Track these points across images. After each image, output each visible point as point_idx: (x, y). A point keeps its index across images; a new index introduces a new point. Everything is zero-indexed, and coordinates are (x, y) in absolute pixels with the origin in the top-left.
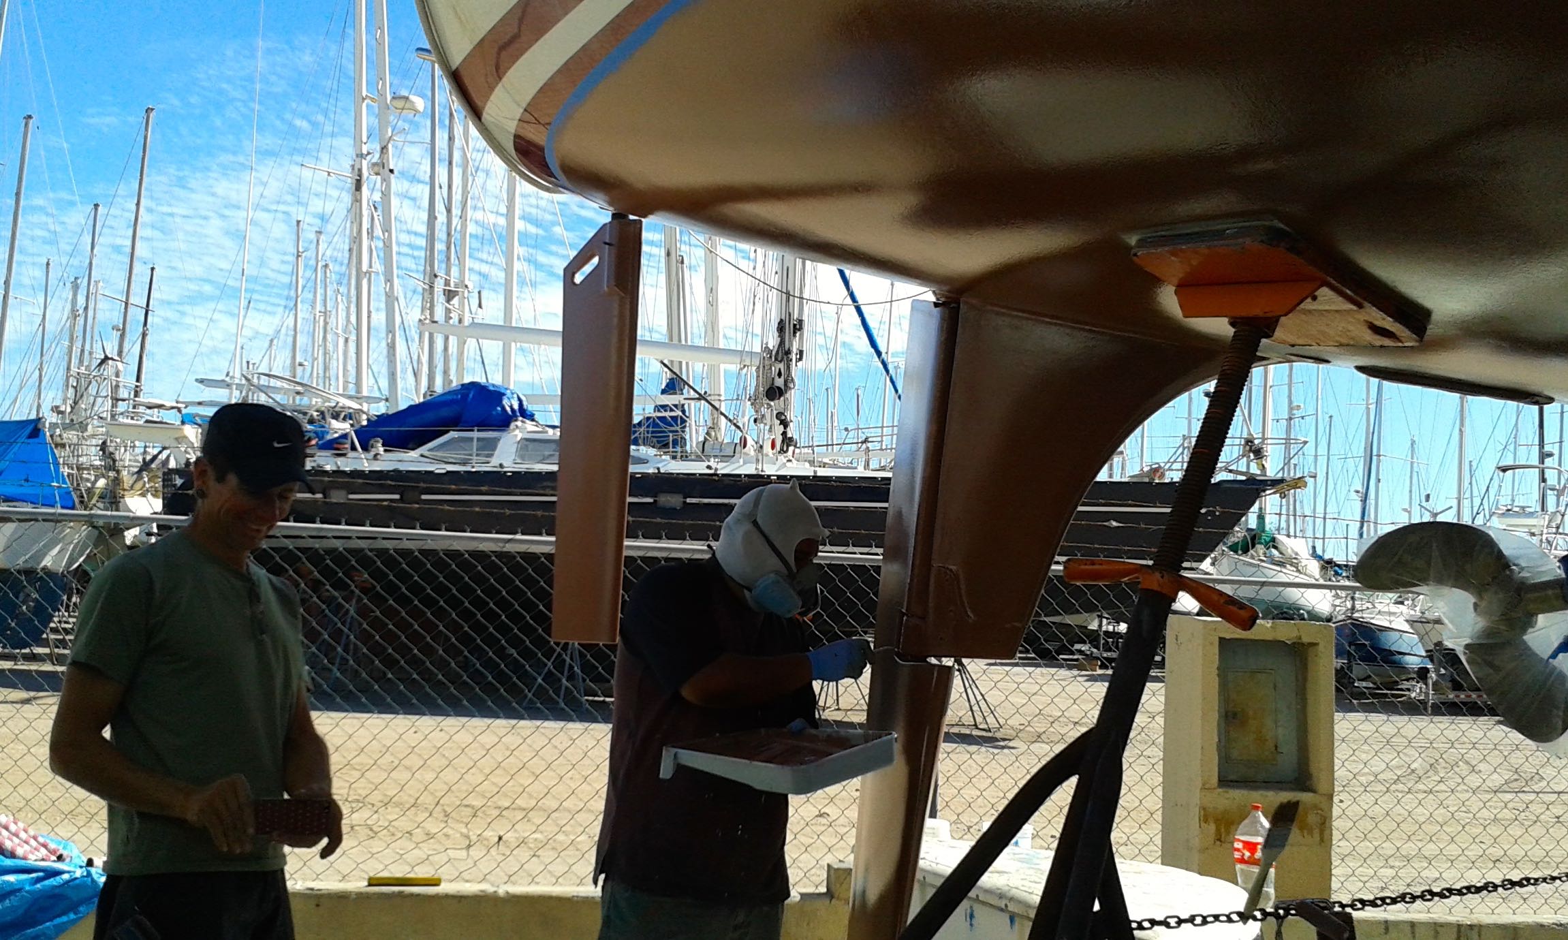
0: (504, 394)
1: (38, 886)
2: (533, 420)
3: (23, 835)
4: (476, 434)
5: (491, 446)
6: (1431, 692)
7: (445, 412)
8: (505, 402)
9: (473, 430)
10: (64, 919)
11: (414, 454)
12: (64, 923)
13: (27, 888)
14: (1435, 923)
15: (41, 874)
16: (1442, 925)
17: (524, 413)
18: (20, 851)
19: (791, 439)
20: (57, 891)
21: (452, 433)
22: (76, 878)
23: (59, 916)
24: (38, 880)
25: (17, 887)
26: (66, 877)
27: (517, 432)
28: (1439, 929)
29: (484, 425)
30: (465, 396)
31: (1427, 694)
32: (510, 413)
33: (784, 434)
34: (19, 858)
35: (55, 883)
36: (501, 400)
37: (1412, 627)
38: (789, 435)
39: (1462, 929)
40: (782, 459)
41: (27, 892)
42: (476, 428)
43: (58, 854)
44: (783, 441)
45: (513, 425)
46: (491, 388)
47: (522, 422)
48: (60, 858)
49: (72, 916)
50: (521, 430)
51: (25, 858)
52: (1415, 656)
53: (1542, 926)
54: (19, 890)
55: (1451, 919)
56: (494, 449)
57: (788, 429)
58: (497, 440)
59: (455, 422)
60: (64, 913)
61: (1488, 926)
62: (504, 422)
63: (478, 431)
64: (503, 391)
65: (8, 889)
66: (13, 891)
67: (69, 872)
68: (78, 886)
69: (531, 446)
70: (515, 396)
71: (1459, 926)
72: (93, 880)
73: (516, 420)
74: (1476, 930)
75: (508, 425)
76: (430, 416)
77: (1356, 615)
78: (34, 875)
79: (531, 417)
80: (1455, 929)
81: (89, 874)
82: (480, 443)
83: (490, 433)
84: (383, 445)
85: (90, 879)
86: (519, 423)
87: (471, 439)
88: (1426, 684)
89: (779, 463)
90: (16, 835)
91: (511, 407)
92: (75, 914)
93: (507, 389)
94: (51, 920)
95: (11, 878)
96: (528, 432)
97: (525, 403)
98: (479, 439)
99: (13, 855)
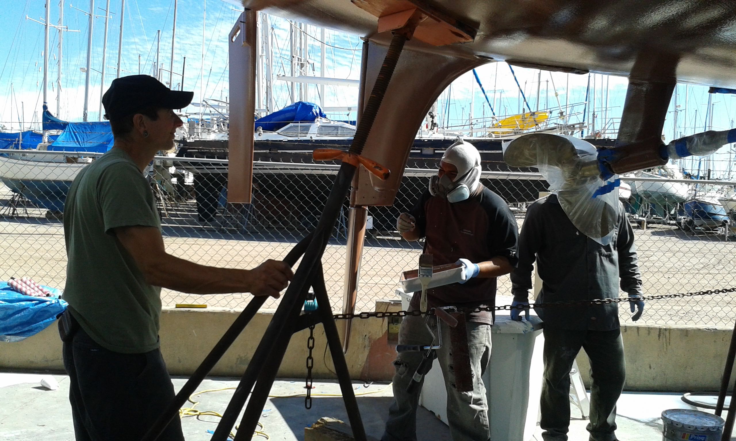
0: (313, 107)
1: (36, 306)
2: (325, 118)
3: (32, 286)
4: (299, 124)
5: (307, 128)
6: (727, 231)
7: (288, 115)
8: (314, 110)
9: (298, 123)
10: (48, 320)
11: (275, 133)
12: (48, 322)
13: (31, 307)
14: (649, 328)
15: (37, 302)
16: (652, 329)
17: (322, 115)
18: (28, 292)
19: (435, 124)
20: (45, 309)
21: (291, 124)
22: (52, 304)
23: (46, 319)
24: (36, 304)
25: (27, 307)
26: (48, 303)
27: (318, 123)
28: (650, 330)
29: (304, 119)
30: (296, 108)
31: (725, 232)
32: (315, 115)
33: (432, 121)
34: (28, 295)
35: (43, 306)
36: (312, 109)
37: (721, 203)
38: (434, 122)
39: (661, 331)
40: (431, 132)
41: (31, 309)
42: (299, 122)
43: (47, 293)
44: (432, 125)
45: (316, 120)
46: (308, 104)
47: (320, 118)
48: (48, 295)
49: (51, 319)
50: (319, 122)
51: (30, 295)
52: (722, 215)
53: (699, 330)
54: (28, 308)
55: (657, 326)
56: (309, 129)
57: (434, 120)
58: (310, 126)
59: (292, 119)
60: (48, 318)
61: (674, 329)
62: (312, 119)
63: (300, 123)
64: (312, 105)
65: (23, 308)
66: (25, 309)
67: (49, 301)
68: (53, 307)
69: (323, 128)
70: (318, 107)
71: (660, 329)
72: (60, 305)
73: (318, 118)
74: (668, 331)
75: (314, 120)
76: (282, 117)
77: (696, 198)
78: (33, 302)
79: (325, 116)
80: (658, 330)
81: (58, 302)
82: (301, 128)
83: (307, 123)
84: (263, 129)
85: (58, 304)
86: (319, 119)
87: (298, 126)
88: (725, 228)
89: (429, 134)
90: (29, 286)
91: (316, 112)
92: (52, 318)
93: (315, 104)
94: (42, 321)
95: (24, 303)
96: (323, 123)
97: (322, 110)
98: (300, 126)
99: (25, 294)
